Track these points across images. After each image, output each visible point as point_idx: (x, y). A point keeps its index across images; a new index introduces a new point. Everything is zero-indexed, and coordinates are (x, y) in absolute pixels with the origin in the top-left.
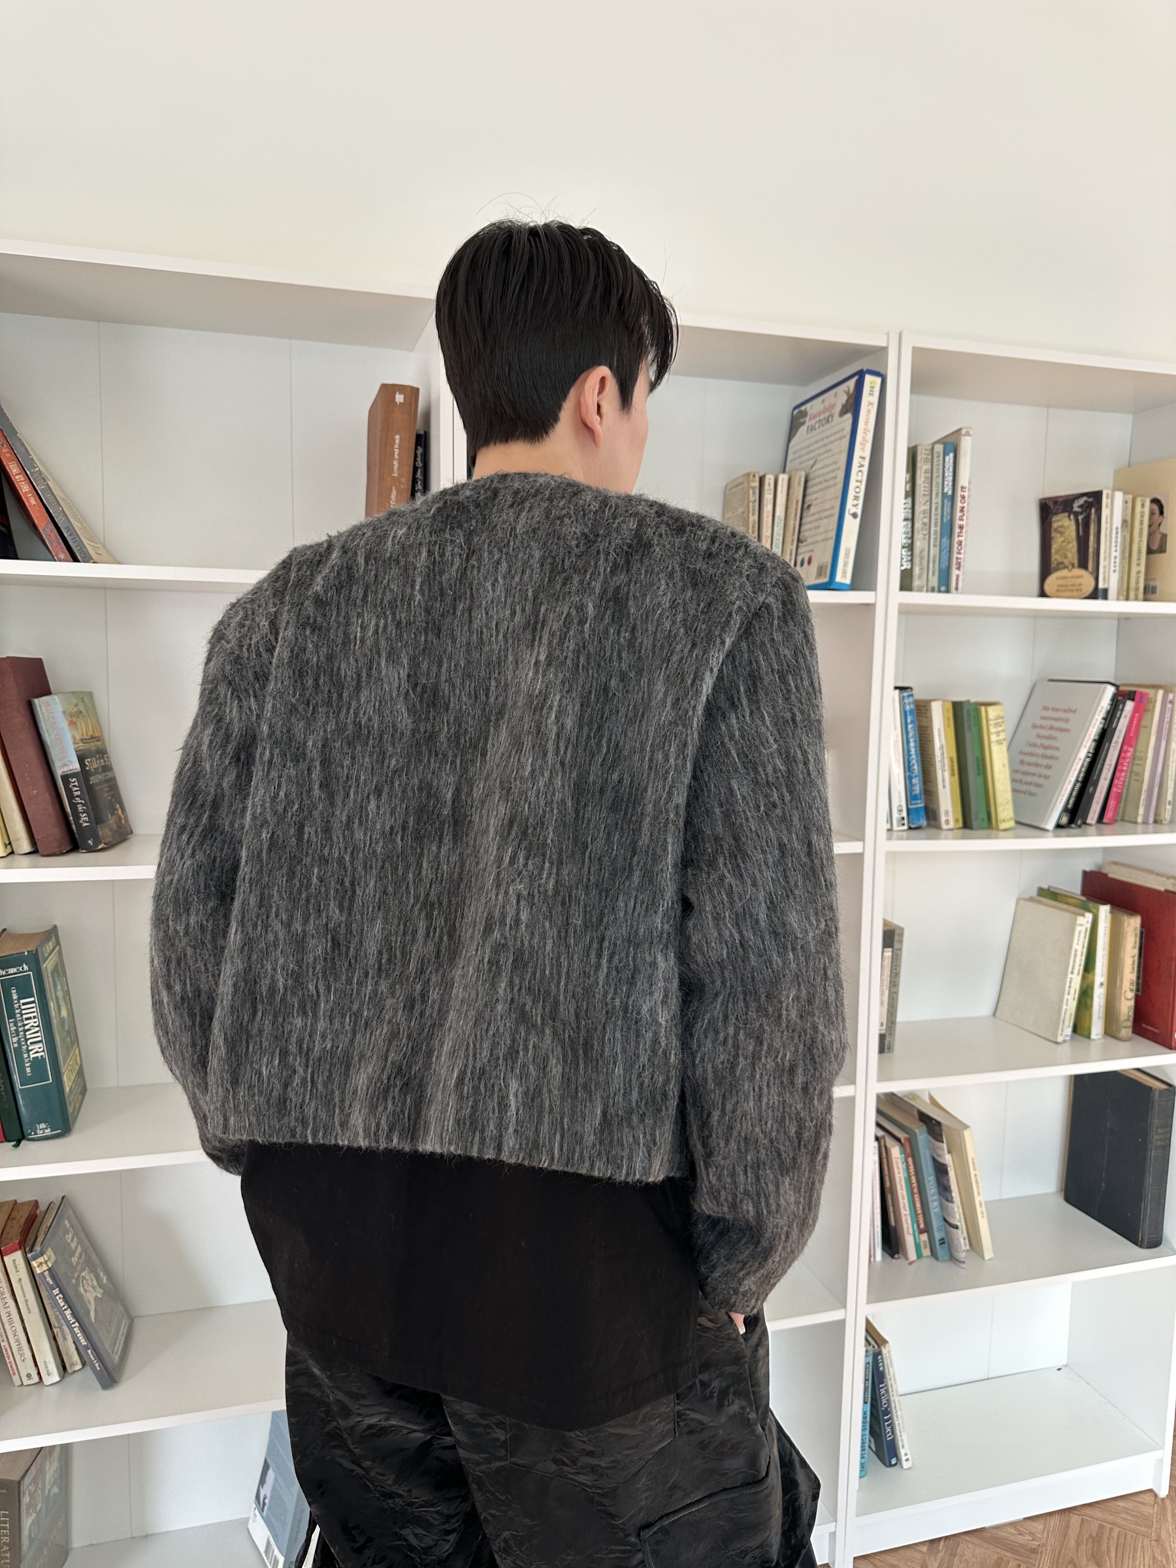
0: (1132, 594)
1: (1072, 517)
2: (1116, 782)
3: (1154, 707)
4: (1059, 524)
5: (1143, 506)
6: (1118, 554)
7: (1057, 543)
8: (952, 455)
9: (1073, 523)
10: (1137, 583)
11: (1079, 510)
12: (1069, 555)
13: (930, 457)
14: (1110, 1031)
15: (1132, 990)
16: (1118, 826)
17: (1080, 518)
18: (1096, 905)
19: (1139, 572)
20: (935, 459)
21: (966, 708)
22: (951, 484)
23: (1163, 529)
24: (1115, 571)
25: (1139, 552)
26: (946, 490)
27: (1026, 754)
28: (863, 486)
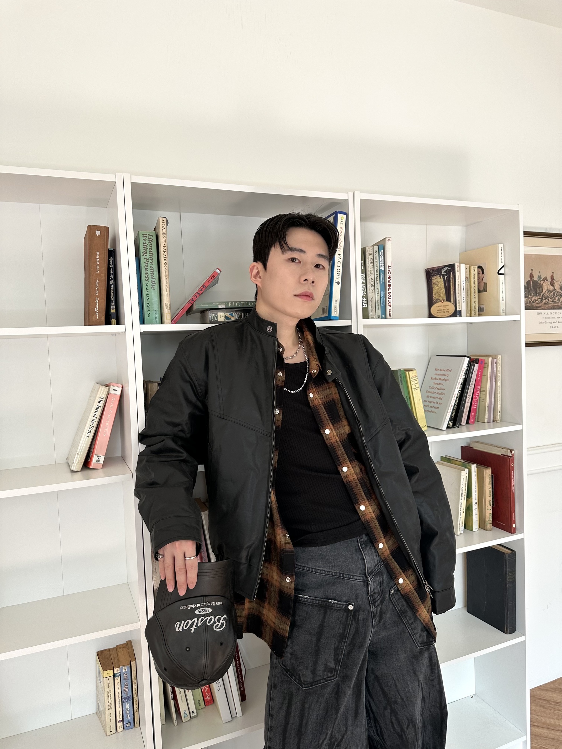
0: (473, 313)
1: (441, 277)
2: (473, 403)
3: (488, 366)
4: (436, 280)
5: (474, 270)
6: (464, 294)
7: (435, 290)
8: (382, 251)
9: (442, 279)
10: (475, 307)
11: (444, 273)
12: (442, 295)
13: (372, 252)
14: (482, 526)
15: (490, 505)
16: (476, 425)
17: (445, 277)
18: (470, 464)
19: (475, 302)
20: (375, 253)
21: (399, 373)
22: (383, 265)
23: (484, 281)
24: (464, 302)
25: (475, 292)
26: (381, 269)
27: (429, 392)
28: (341, 269)
